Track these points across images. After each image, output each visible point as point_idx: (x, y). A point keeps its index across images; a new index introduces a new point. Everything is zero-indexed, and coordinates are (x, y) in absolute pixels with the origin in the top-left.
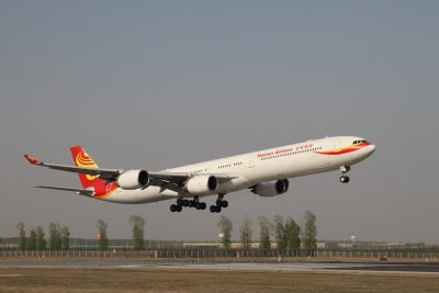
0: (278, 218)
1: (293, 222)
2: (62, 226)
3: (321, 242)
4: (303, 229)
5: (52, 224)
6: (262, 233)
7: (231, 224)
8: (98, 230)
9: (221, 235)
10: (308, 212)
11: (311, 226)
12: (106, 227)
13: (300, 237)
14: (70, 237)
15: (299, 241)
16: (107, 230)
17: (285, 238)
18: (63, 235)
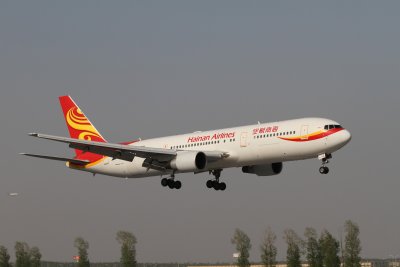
0: (309, 231)
1: (330, 236)
2: (31, 247)
3: (365, 261)
4: (343, 245)
5: (19, 245)
6: (289, 251)
7: (248, 241)
8: (78, 251)
9: (236, 255)
10: (349, 223)
11: (353, 242)
12: (87, 247)
13: (340, 255)
14: (42, 259)
15: (337, 261)
16: (88, 251)
17: (320, 257)
18: (32, 258)
